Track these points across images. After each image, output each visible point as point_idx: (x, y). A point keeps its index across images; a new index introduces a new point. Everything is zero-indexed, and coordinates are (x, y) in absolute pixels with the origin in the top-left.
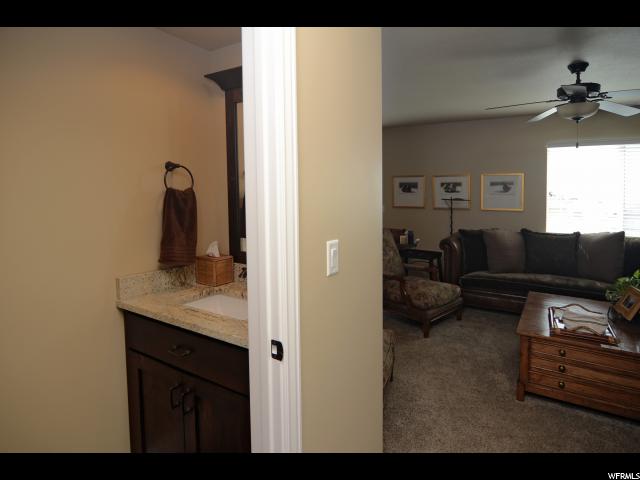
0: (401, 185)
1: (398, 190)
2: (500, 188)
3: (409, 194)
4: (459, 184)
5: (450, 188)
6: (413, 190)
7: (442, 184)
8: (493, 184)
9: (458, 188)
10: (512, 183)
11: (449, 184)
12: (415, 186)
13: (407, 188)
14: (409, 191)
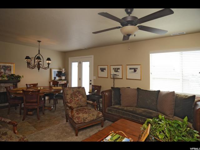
0: (101, 69)
1: (100, 71)
2: (133, 70)
3: (103, 72)
4: (119, 69)
5: (116, 70)
6: (104, 71)
7: (113, 69)
8: (130, 69)
9: (119, 70)
10: (137, 69)
11: (116, 69)
12: (105, 69)
13: (102, 70)
14: (103, 71)
